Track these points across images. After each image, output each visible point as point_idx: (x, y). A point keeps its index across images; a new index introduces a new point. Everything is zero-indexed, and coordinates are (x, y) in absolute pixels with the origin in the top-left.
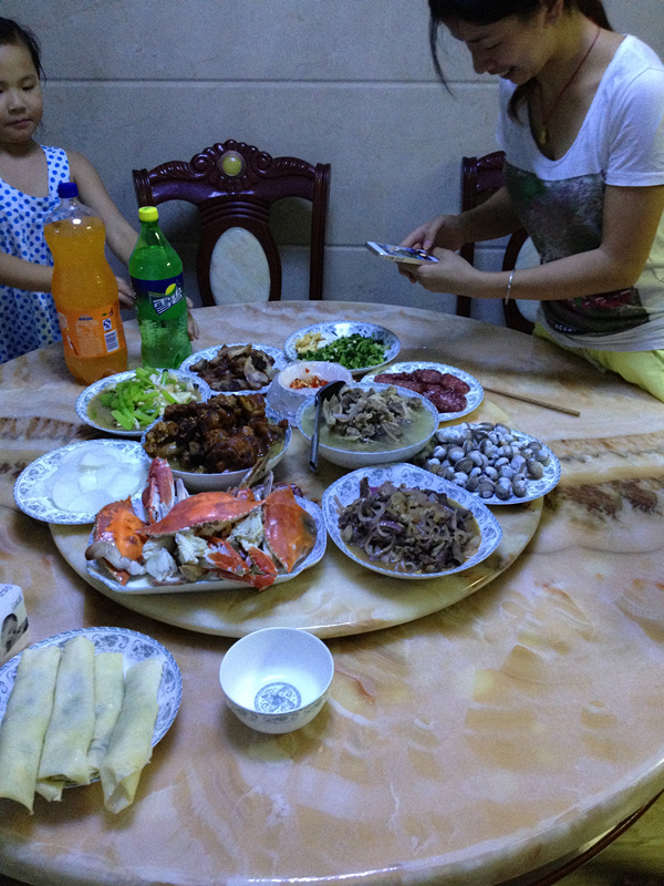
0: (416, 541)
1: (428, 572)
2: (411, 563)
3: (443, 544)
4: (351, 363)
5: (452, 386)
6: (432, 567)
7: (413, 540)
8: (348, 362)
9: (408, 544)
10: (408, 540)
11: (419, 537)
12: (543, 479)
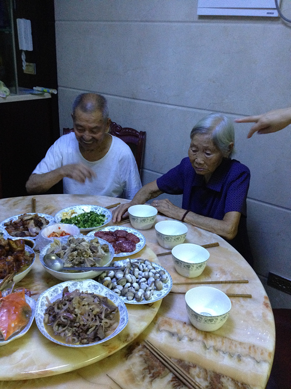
0: (80, 325)
1: (83, 344)
2: (75, 338)
3: (94, 327)
4: (86, 225)
5: (131, 239)
6: (85, 341)
7: (78, 324)
8: (84, 224)
9: (75, 327)
10: (75, 325)
11: (82, 323)
12: (162, 291)
